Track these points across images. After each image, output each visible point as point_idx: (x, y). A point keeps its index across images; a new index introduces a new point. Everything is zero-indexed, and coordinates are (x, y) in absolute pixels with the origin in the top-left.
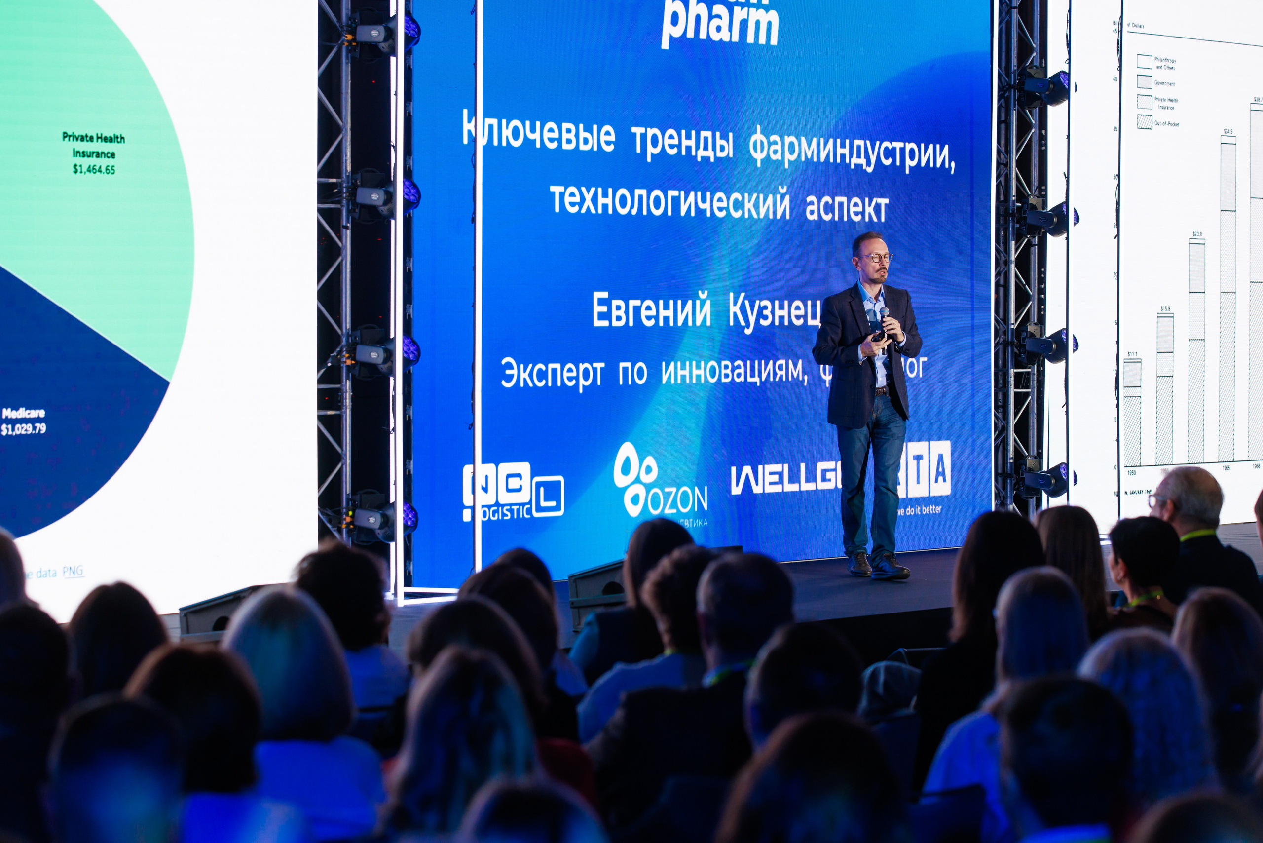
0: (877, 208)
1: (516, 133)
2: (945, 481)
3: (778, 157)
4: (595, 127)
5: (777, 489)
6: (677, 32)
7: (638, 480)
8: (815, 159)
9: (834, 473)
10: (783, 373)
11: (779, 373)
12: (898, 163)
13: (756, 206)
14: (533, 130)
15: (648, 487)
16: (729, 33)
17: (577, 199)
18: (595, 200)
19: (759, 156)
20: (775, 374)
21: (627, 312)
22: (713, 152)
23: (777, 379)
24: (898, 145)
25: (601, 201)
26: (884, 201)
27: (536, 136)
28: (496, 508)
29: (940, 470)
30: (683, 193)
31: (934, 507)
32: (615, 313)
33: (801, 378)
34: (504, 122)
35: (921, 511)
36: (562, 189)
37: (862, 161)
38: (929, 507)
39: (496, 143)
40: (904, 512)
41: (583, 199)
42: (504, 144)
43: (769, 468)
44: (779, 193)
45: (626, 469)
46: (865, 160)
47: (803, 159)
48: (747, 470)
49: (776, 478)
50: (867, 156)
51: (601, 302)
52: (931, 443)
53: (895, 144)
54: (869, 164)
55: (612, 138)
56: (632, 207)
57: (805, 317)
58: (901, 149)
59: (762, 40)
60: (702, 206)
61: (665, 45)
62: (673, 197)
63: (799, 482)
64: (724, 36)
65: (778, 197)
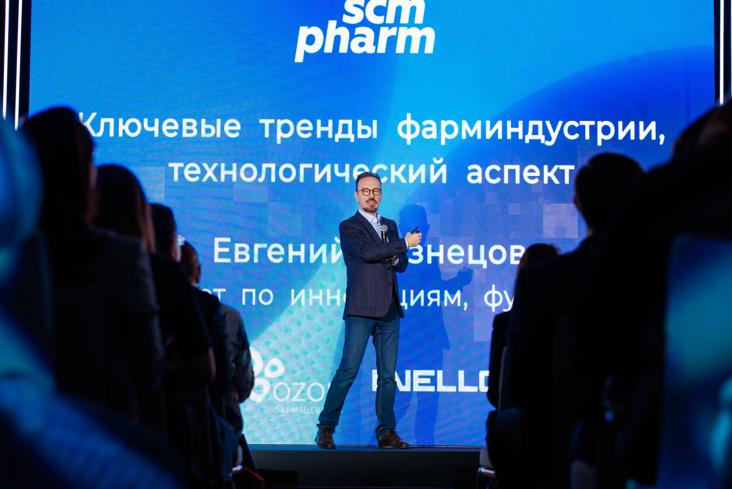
0: (560, 174)
1: (133, 127)
3: (434, 136)
4: (219, 121)
6: (314, 49)
7: (261, 375)
8: (479, 137)
10: (438, 300)
11: (432, 300)
12: (587, 137)
13: (406, 174)
14: (151, 124)
16: (375, 47)
17: (198, 172)
18: (217, 172)
19: (409, 137)
20: (427, 301)
21: (251, 253)
22: (353, 135)
23: (429, 304)
24: (587, 124)
25: (224, 173)
26: (567, 168)
27: (155, 129)
30: (317, 166)
32: (237, 253)
33: (459, 304)
34: (121, 120)
36: (182, 165)
37: (541, 137)
39: (112, 134)
41: (204, 172)
42: (121, 134)
43: (417, 373)
44: (433, 163)
46: (544, 136)
47: (464, 137)
50: (546, 132)
51: (222, 245)
53: (582, 123)
54: (548, 138)
55: (238, 127)
56: (259, 175)
57: (466, 258)
58: (591, 127)
59: (415, 49)
60: (338, 174)
61: (299, 58)
62: (306, 170)
63: (456, 384)
64: (369, 49)
65: (432, 167)
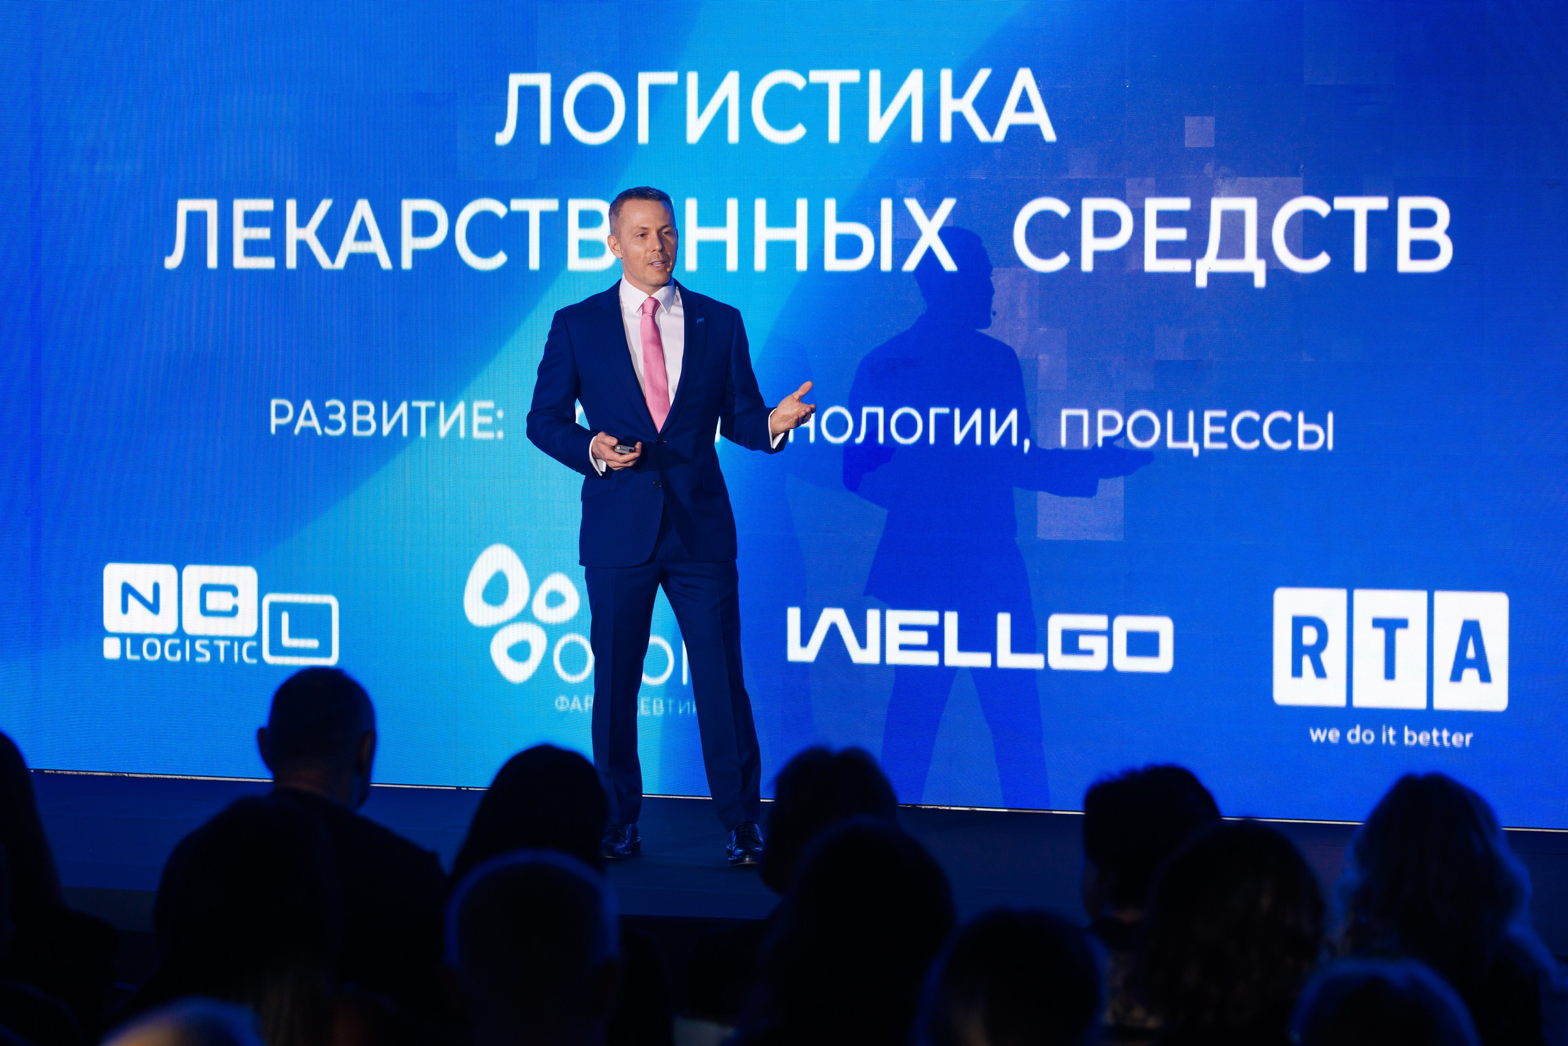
2: (1485, 677)
5: (930, 659)
7: (526, 615)
9: (1104, 640)
15: (553, 632)
28: (177, 641)
29: (1471, 653)
31: (1445, 734)
35: (1399, 737)
38: (1430, 732)
40: (1338, 734)
45: (496, 591)
48: (833, 616)
49: (922, 638)
52: (1439, 596)
63: (991, 647)
